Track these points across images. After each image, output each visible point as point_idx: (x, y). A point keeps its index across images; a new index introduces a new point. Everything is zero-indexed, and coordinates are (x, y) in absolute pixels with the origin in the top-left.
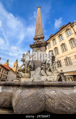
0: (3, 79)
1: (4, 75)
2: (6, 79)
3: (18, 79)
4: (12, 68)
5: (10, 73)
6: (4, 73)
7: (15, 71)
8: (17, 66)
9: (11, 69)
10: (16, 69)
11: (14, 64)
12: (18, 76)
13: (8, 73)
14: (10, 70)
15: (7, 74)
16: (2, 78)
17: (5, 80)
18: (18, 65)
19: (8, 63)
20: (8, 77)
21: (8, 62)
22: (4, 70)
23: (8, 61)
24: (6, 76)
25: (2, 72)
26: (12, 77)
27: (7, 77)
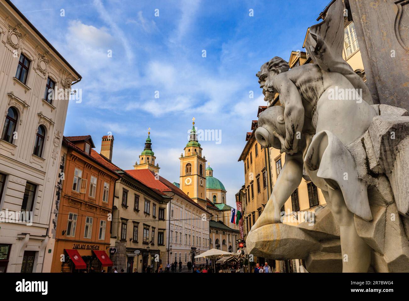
0: (145, 247)
1: (146, 227)
2: (161, 244)
3: (221, 238)
4: (180, 181)
5: (172, 212)
6: (147, 214)
7: (195, 196)
8: (201, 168)
9: (176, 191)
10: (201, 187)
11: (182, 157)
12: (219, 226)
13: (162, 210)
14: (169, 195)
15: (162, 219)
16: (140, 241)
17: (156, 247)
18: (204, 160)
19: (154, 158)
20: (166, 233)
21: (152, 154)
22: (142, 196)
23: (148, 146)
24: (156, 231)
25: (136, 210)
26: (188, 232)
27: (161, 234)
